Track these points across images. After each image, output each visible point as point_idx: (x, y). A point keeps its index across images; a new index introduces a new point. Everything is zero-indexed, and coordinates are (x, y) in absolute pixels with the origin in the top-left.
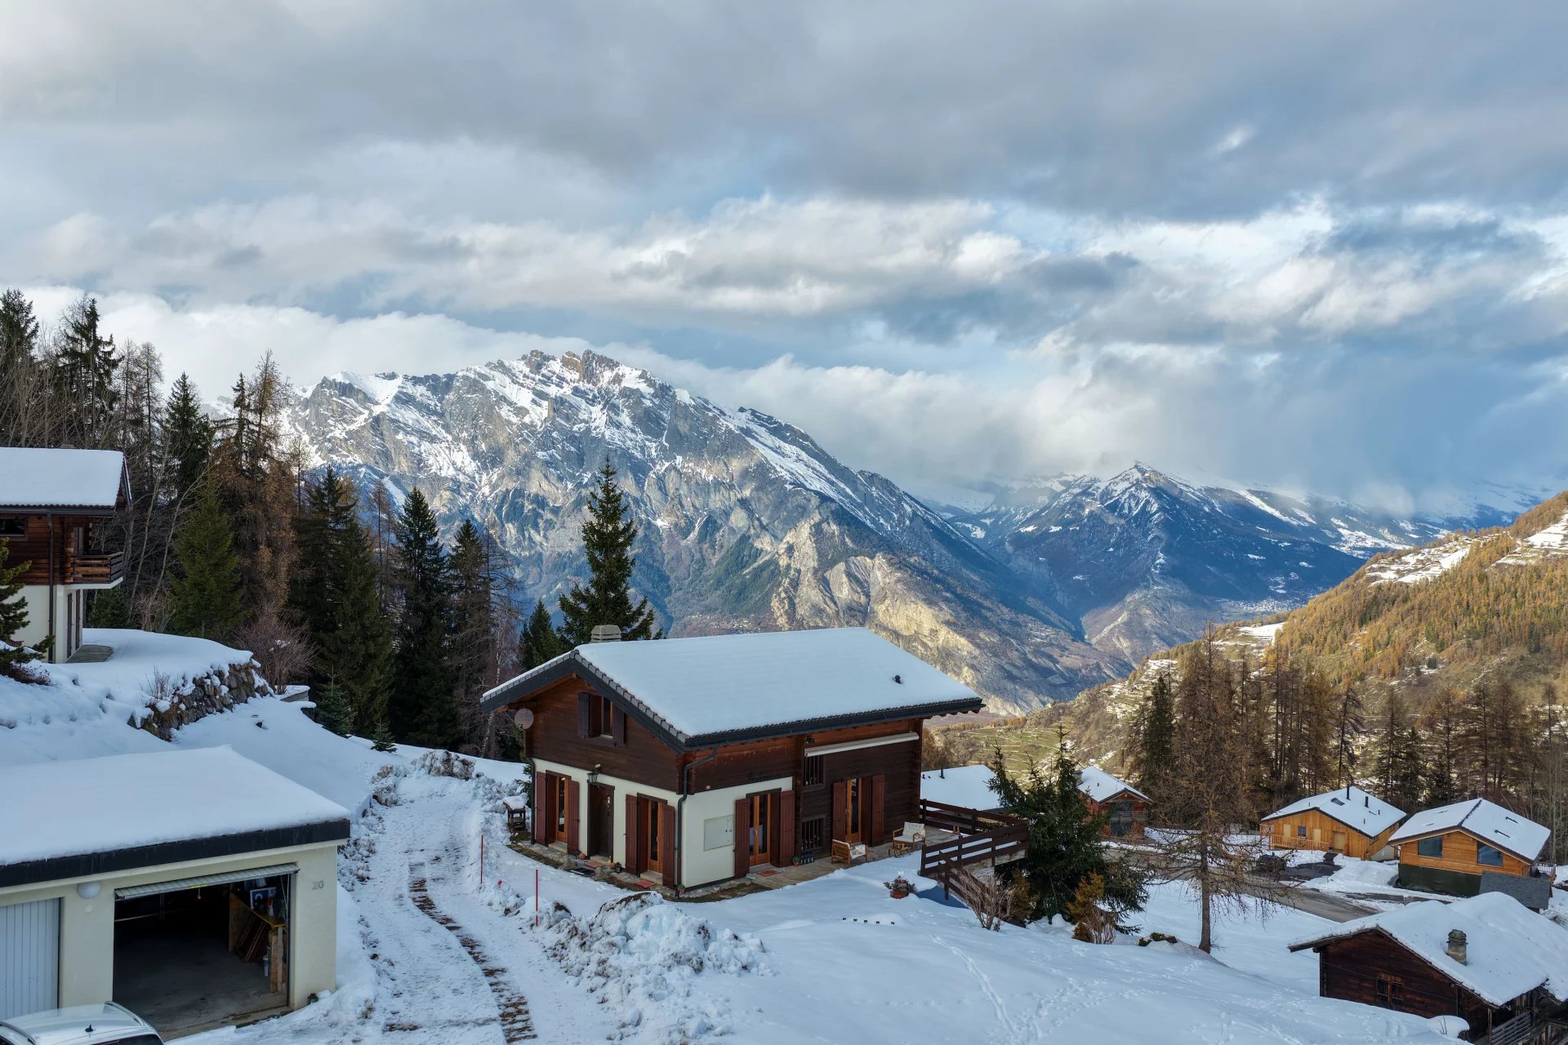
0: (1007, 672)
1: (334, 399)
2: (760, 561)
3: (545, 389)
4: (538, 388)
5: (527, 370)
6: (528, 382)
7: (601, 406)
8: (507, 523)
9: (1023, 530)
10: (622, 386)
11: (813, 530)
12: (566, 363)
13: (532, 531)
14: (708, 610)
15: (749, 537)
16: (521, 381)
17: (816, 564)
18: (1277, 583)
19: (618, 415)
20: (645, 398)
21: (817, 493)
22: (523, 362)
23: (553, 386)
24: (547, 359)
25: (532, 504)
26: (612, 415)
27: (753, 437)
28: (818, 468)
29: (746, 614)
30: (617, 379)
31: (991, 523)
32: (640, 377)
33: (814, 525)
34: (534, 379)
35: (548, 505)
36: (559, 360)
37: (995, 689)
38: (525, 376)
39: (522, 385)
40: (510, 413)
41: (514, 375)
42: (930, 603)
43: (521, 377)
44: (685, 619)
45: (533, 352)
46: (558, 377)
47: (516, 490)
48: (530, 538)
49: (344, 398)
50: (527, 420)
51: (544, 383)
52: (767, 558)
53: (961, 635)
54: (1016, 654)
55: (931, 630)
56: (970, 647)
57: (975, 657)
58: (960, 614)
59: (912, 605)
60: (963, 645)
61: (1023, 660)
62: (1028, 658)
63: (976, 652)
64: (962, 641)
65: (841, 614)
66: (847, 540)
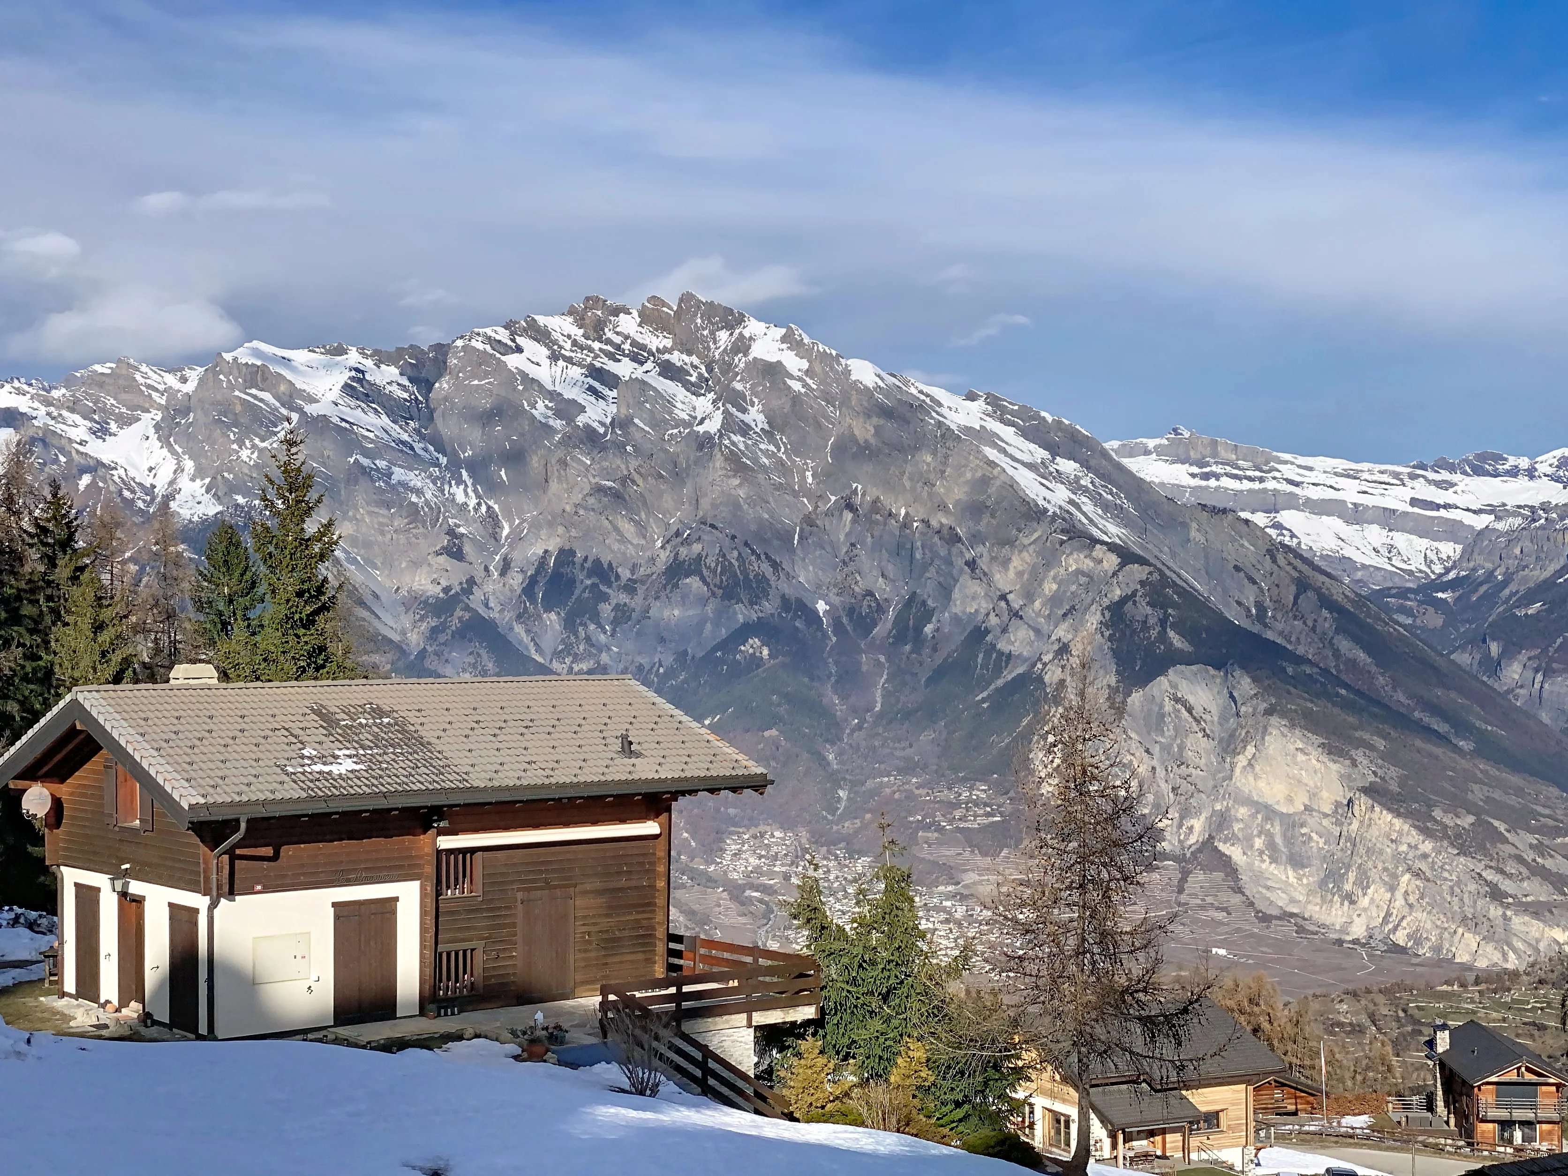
0: (1488, 883)
1: (237, 393)
2: (1009, 675)
3: (611, 366)
4: (598, 365)
5: (578, 333)
6: (578, 356)
7: (711, 396)
8: (548, 610)
9: (1520, 613)
10: (751, 358)
11: (1108, 615)
12: (646, 318)
13: (592, 627)
14: (908, 768)
15: (987, 631)
16: (568, 354)
17: (1113, 681)
19: (744, 411)
20: (792, 377)
21: (1112, 547)
22: (570, 319)
23: (626, 360)
24: (616, 311)
25: (589, 576)
26: (733, 410)
27: (995, 446)
29: (981, 775)
30: (742, 346)
31: (1457, 600)
32: (784, 339)
33: (1108, 608)
34: (591, 350)
35: (618, 577)
36: (635, 313)
37: (1464, 919)
38: (575, 343)
39: (569, 360)
40: (550, 413)
41: (555, 342)
42: (1333, 751)
43: (568, 345)
44: (870, 784)
45: (587, 299)
46: (634, 344)
47: (562, 551)
48: (588, 639)
49: (253, 391)
50: (581, 420)
51: (612, 357)
52: (1020, 670)
53: (1399, 815)
54: (1508, 849)
55: (1338, 804)
56: (1414, 837)
57: (1425, 856)
58: (1393, 772)
59: (1301, 757)
60: (1400, 833)
61: (1520, 859)
62: (1529, 856)
63: (1427, 846)
64: (1398, 823)
65: (1161, 773)
66: (1171, 634)
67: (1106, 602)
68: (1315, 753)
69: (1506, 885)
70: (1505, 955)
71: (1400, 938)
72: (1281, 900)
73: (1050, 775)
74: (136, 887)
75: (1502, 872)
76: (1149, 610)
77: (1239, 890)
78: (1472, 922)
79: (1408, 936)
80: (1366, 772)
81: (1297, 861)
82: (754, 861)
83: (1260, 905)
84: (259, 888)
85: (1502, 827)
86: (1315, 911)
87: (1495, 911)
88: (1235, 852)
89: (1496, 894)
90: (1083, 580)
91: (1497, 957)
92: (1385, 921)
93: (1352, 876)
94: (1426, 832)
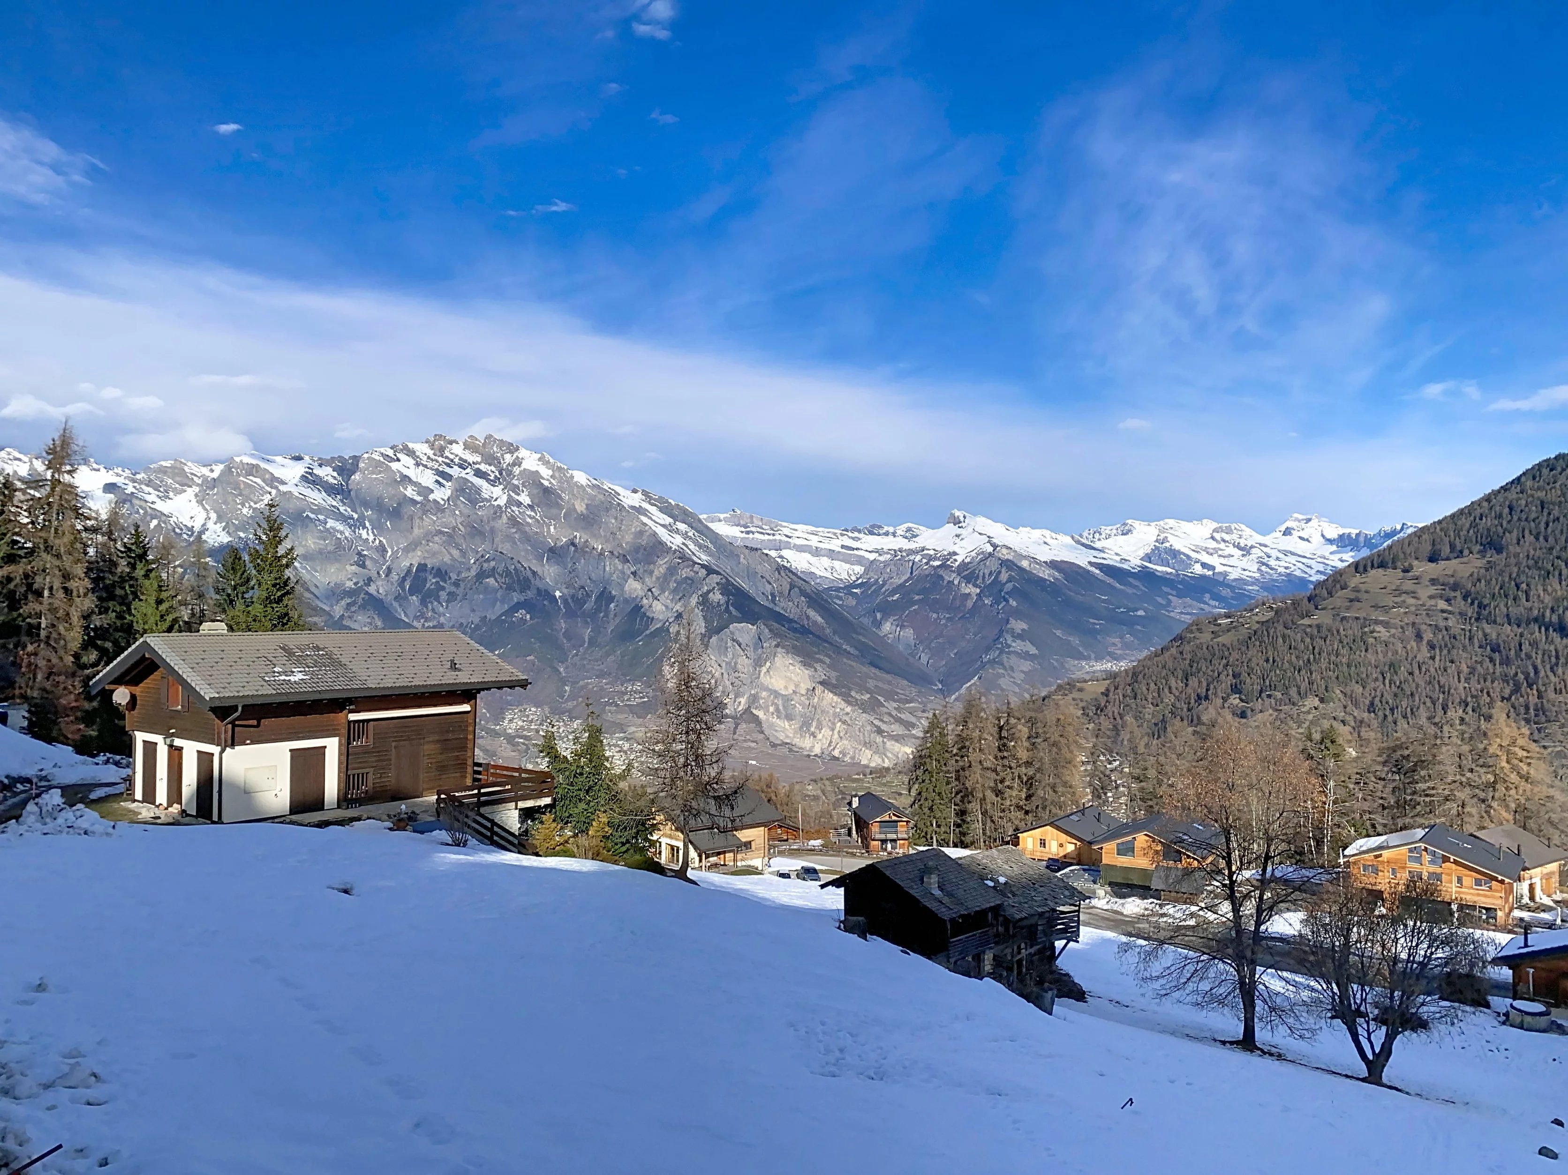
0: (876, 726)
1: (241, 478)
2: (652, 628)
3: (448, 470)
4: (441, 469)
5: (430, 453)
6: (430, 464)
7: (502, 487)
8: (411, 595)
9: (890, 599)
10: (522, 468)
11: (701, 599)
12: (467, 446)
13: (436, 603)
14: (601, 675)
15: (642, 607)
16: (425, 463)
17: (703, 631)
18: (1114, 644)
19: (518, 494)
20: (543, 479)
21: (703, 566)
22: (427, 445)
23: (456, 467)
24: (451, 442)
25: (434, 578)
26: (513, 494)
27: (646, 515)
28: (704, 543)
29: (638, 678)
30: (517, 462)
31: (862, 593)
32: (540, 460)
33: (701, 595)
34: (437, 461)
35: (450, 578)
36: (461, 444)
37: (865, 743)
38: (429, 458)
39: (426, 466)
40: (415, 493)
41: (418, 457)
42: (805, 664)
43: (425, 458)
44: (581, 683)
45: (436, 435)
46: (461, 459)
47: (419, 564)
48: (433, 610)
49: (251, 478)
50: (431, 497)
51: (448, 465)
52: (658, 626)
53: (835, 694)
54: (884, 710)
55: (808, 690)
56: (843, 705)
57: (847, 714)
58: (834, 674)
59: (791, 667)
60: (836, 703)
61: (890, 715)
62: (894, 713)
63: (849, 709)
64: (835, 698)
65: (726, 676)
66: (731, 608)
67: (700, 593)
68: (798, 665)
69: (884, 727)
70: (883, 761)
71: (836, 753)
72: (782, 737)
73: (672, 678)
74: (178, 742)
75: (882, 720)
76: (720, 597)
77: (762, 732)
78: (868, 745)
79: (840, 752)
80: (821, 674)
81: (789, 718)
82: (520, 723)
83: (772, 739)
84: (248, 742)
85: (882, 699)
86: (796, 741)
87: (879, 739)
88: (760, 714)
89: (880, 731)
90: (690, 582)
91: (880, 761)
92: (830, 745)
93: (814, 724)
94: (849, 703)
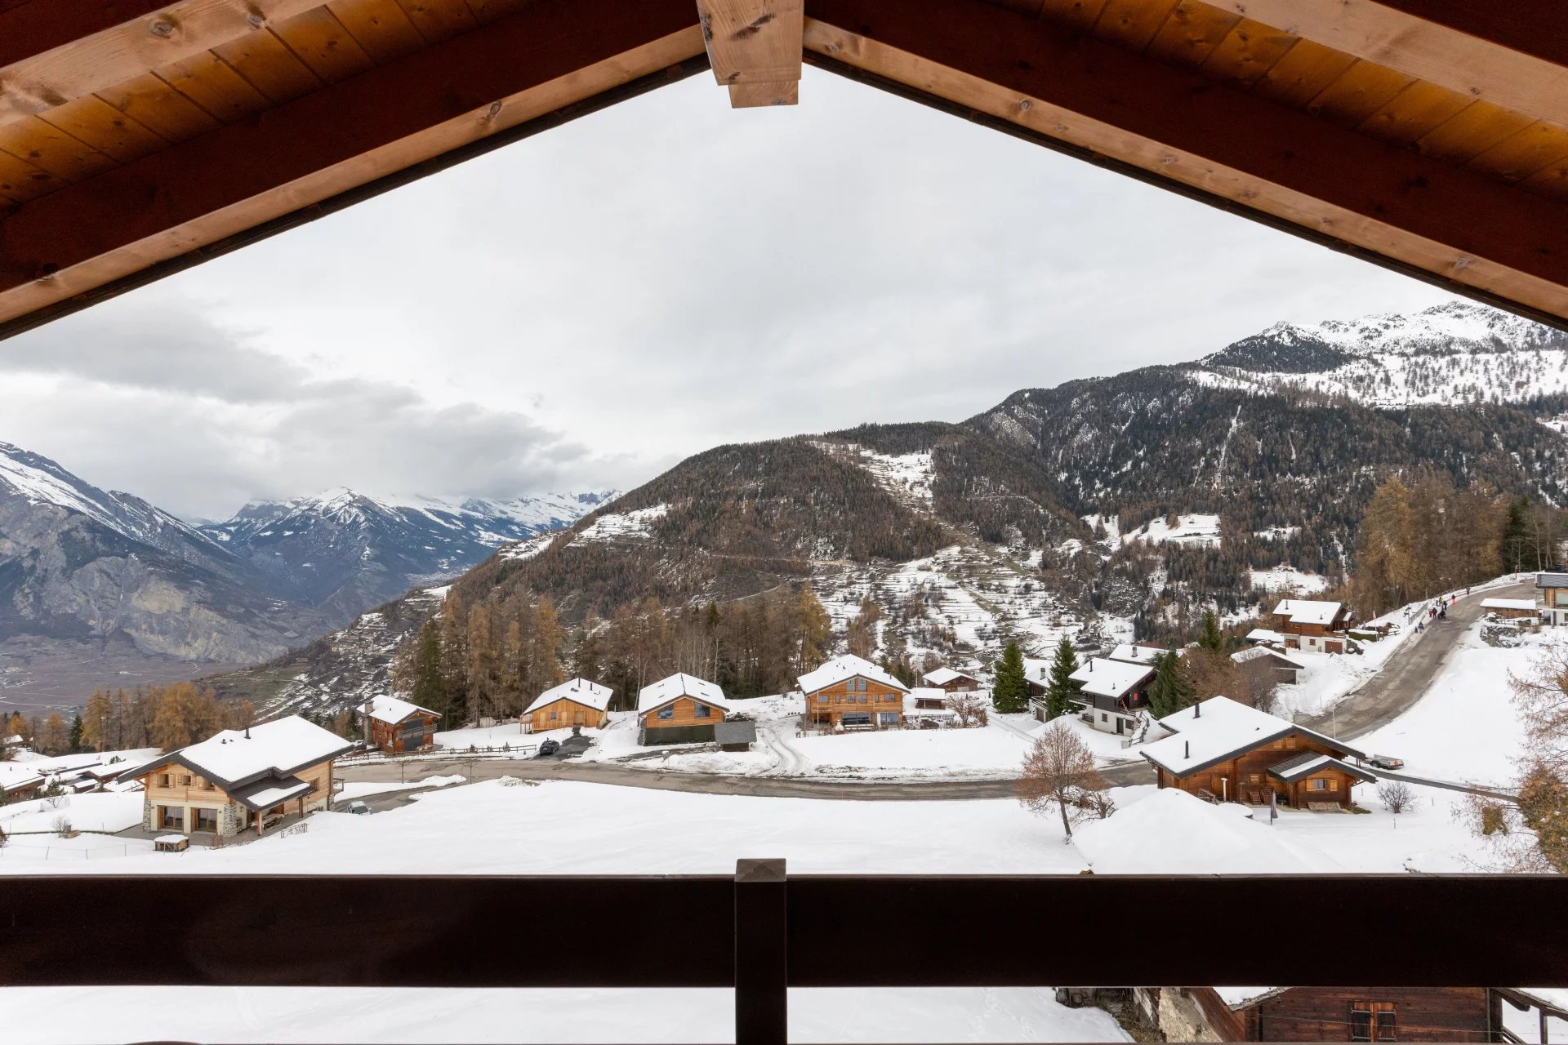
0: (250, 633)
9: (262, 534)
11: (61, 536)
17: (65, 565)
18: (443, 563)
21: (64, 507)
28: (66, 488)
31: (236, 530)
33: (62, 533)
37: (240, 646)
42: (181, 588)
52: (6, 561)
53: (210, 610)
54: (258, 620)
55: (183, 609)
56: (219, 618)
57: (223, 625)
58: (209, 595)
59: (165, 591)
60: (212, 617)
61: (264, 623)
62: (268, 621)
63: (224, 621)
64: (211, 614)
65: (92, 602)
66: (98, 544)
67: (60, 531)
68: (173, 589)
69: (258, 632)
70: (257, 658)
71: (212, 656)
72: (156, 649)
73: (25, 607)
75: (256, 628)
76: (85, 534)
77: (134, 647)
78: (243, 647)
79: (217, 656)
80: (197, 593)
81: (163, 633)
83: (144, 651)
85: (256, 611)
86: (171, 651)
87: (253, 642)
88: (133, 633)
89: (254, 636)
90: (46, 521)
91: (254, 658)
92: (206, 651)
93: (190, 636)
94: (224, 616)
